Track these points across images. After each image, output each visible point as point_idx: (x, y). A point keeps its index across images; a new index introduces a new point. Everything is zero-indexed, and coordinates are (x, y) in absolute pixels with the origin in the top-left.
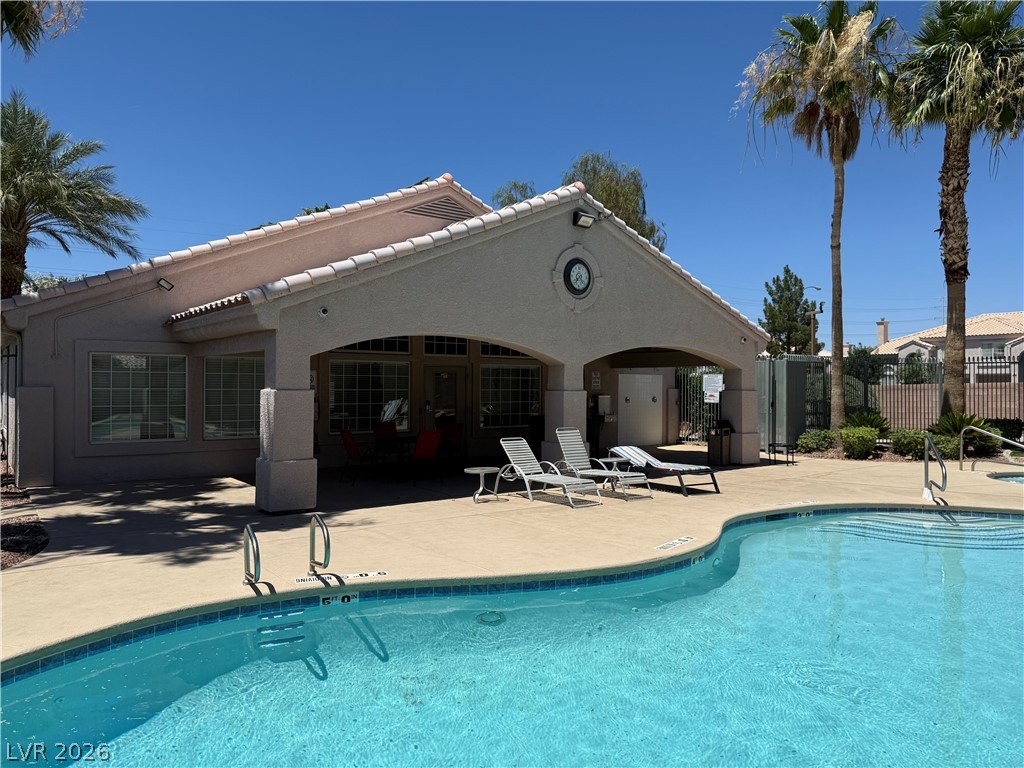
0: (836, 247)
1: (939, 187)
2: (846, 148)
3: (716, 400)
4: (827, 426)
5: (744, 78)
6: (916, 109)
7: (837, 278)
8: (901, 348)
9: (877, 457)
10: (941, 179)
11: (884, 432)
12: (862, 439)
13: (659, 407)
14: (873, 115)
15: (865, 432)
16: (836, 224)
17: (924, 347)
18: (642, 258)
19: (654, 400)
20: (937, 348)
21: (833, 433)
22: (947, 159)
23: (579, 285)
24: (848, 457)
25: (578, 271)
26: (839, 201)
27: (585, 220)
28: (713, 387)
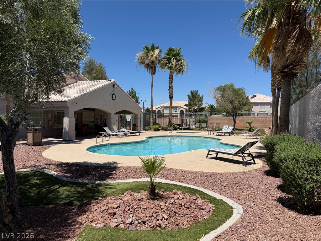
0: (152, 91)
1: (169, 81)
2: (154, 73)
3: (129, 121)
4: (150, 125)
5: (136, 56)
6: (165, 67)
7: (152, 97)
8: (156, 109)
9: (159, 131)
10: (169, 80)
11: (160, 127)
12: (157, 128)
13: (117, 122)
14: (158, 66)
15: (157, 126)
16: (152, 87)
17: (161, 109)
18: (123, 93)
19: (116, 120)
20: (164, 109)
21: (151, 127)
22: (170, 76)
23: (114, 99)
24: (154, 131)
25: (114, 96)
26: (152, 82)
27: (115, 87)
28: (129, 118)
